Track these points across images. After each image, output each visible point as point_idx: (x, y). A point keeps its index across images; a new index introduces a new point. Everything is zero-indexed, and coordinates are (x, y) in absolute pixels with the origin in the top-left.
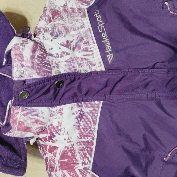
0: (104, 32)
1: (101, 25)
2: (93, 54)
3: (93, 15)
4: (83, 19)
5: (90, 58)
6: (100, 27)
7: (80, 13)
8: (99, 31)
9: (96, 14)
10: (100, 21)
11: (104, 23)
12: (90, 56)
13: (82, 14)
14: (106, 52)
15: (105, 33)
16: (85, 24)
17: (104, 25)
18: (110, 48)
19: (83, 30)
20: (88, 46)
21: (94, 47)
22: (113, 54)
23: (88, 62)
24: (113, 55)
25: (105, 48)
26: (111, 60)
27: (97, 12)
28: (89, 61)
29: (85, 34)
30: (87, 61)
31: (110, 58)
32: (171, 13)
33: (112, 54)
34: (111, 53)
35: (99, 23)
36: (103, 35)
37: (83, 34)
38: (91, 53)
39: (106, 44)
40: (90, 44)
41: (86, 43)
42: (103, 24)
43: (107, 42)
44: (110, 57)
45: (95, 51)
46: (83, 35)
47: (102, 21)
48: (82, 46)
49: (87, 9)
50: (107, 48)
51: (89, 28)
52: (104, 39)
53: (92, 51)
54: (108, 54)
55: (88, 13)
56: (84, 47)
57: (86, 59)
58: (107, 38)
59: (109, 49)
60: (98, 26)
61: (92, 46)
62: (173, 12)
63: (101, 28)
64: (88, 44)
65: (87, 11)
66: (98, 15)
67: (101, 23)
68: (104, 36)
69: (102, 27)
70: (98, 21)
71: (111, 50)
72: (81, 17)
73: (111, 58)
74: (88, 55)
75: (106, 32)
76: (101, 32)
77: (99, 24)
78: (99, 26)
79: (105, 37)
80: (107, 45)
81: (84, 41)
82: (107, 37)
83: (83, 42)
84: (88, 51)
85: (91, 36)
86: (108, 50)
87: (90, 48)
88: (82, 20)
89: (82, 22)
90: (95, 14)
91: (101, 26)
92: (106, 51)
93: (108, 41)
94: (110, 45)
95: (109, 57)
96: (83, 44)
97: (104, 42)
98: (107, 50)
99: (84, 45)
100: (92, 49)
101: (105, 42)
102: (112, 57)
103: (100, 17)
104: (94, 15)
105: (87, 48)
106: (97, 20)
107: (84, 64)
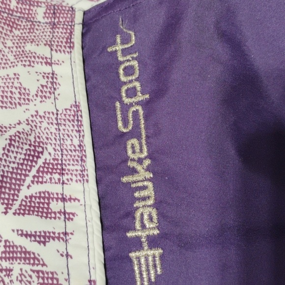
0: (139, 137)
1: (134, 100)
2: (66, 234)
3: (105, 48)
4: (57, 56)
5: (49, 253)
6: (125, 108)
7: (54, 26)
8: (120, 124)
9: (119, 48)
10: (131, 82)
11: (147, 96)
12: (54, 245)
13: (60, 32)
14: (130, 234)
15: (144, 142)
16: (59, 80)
17: (145, 104)
18: (151, 219)
19: (47, 106)
20: (55, 189)
21: (80, 197)
22: (161, 251)
23: (34, 275)
24: (162, 257)
25: (130, 214)
26: (149, 279)
27: (126, 40)
28: (39, 268)
29: (53, 129)
30: (27, 268)
31: (144, 268)
33: (158, 252)
34: (153, 242)
35: (124, 88)
36: (133, 147)
37: (45, 125)
39: (137, 195)
40: (65, 177)
41: (48, 168)
42: (140, 97)
43: (145, 188)
44: (147, 266)
45: (79, 220)
46: (46, 129)
47: (137, 84)
48: (29, 180)
49: (85, 13)
50: (138, 215)
51: (77, 106)
52: (134, 171)
53: (68, 216)
54: (137, 244)
55: (83, 35)
56: (36, 189)
57: (28, 257)
58: (148, 169)
59: (146, 222)
60: (118, 104)
61: (73, 189)
63: (130, 115)
64: (56, 176)
65: (85, 24)
66: (125, 52)
67: (132, 93)
68: (134, 152)
69: (136, 113)
70: (123, 78)
71: (156, 232)
72: (51, 46)
73: (148, 270)
74: (43, 238)
75: (147, 137)
76: (125, 131)
77: (124, 94)
78: (122, 102)
79: (140, 161)
80: (144, 199)
81: (45, 156)
82: (147, 162)
83: (40, 162)
84: (47, 214)
85: (76, 142)
86: (143, 226)
87: (64, 200)
88: (51, 64)
89: (48, 69)
90: (114, 43)
91: (131, 105)
92: (135, 229)
93: (150, 185)
94: (153, 206)
95: (140, 264)
96: (34, 172)
97: (129, 183)
98: (138, 225)
99: (37, 180)
100: (70, 207)
101: (134, 186)
102: (155, 266)
103: (135, 63)
104: (109, 50)
105: (47, 197)
106: (118, 74)
107: (14, 278)
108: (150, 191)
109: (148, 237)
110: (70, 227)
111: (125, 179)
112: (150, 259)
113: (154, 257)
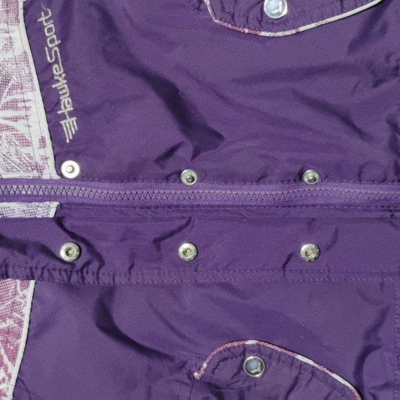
0: (58, 64)
1: (54, 45)
2: (27, 116)
3: (36, 20)
4: (11, 28)
5: (20, 126)
6: (50, 50)
7: (8, 12)
8: (49, 58)
9: (43, 19)
10: (51, 35)
11: (60, 41)
12: (21, 122)
13: (12, 15)
14: (59, 112)
15: (61, 65)
16: (14, 41)
17: (59, 46)
18: (68, 103)
19: (9, 55)
20: (19, 97)
21: (33, 99)
22: (75, 118)
23: (13, 136)
24: (76, 121)
25: (58, 103)
26: (72, 134)
27: (46, 14)
28: (15, 132)
29: (14, 67)
30: (9, 133)
31: (69, 128)
32: (216, 21)
33: (74, 119)
34: (71, 114)
35: (49, 39)
36: (56, 69)
37: (10, 65)
38: (22, 113)
39: (61, 93)
40: (24, 91)
41: (14, 87)
42: (57, 43)
43: (64, 88)
44: (70, 127)
45: (33, 110)
46: (11, 67)
47: (55, 37)
48: (5, 94)
49: (24, 3)
50: (62, 103)
51: (25, 53)
52: (58, 81)
53: (26, 108)
54: (63, 117)
55: (24, 15)
56: (9, 98)
57: (8, 128)
58: (65, 78)
59: (66, 105)
60: (46, 48)
61: (29, 95)
62: (221, 20)
63: (53, 53)
64: (19, 91)
65: (25, 9)
66: (46, 21)
67: (52, 41)
68: (57, 71)
69: (55, 52)
70: (47, 34)
71: (72, 109)
72: (7, 23)
73: (71, 129)
74: (16, 119)
75: (62, 62)
76: (51, 62)
77: (48, 42)
78: (48, 47)
79: (60, 75)
80: (64, 94)
81: (12, 82)
82: (64, 75)
83: (10, 85)
84: (17, 108)
85: (27, 72)
86: (65, 107)
87: (24, 101)
88: (8, 33)
89: (7, 35)
90: (41, 16)
91: (53, 47)
92: (61, 109)
93: (66, 86)
94: (69, 97)
95: (66, 127)
96: (7, 90)
97: (56, 88)
98: (62, 107)
99: (9, 93)
100: (27, 104)
101: (59, 88)
102: (74, 126)
103: (52, 26)
104: (39, 21)
105: (16, 101)
106: (44, 33)
107: (3, 139)
108: (67, 90)
109: (68, 112)
110: (28, 113)
111: (54, 86)
112: (71, 123)
113: (73, 122)
